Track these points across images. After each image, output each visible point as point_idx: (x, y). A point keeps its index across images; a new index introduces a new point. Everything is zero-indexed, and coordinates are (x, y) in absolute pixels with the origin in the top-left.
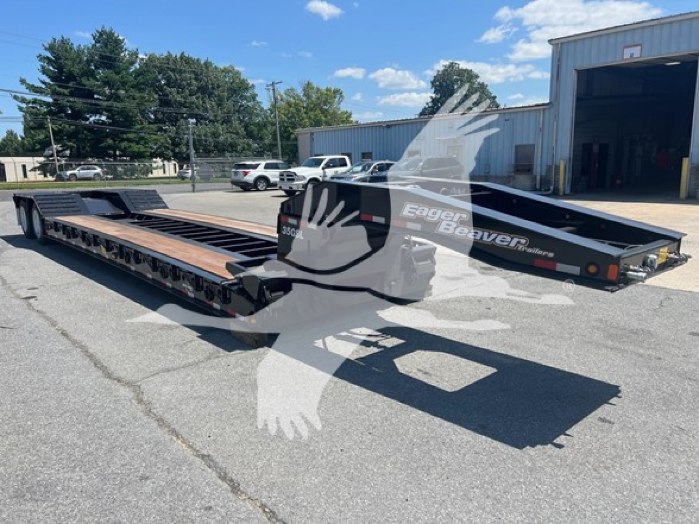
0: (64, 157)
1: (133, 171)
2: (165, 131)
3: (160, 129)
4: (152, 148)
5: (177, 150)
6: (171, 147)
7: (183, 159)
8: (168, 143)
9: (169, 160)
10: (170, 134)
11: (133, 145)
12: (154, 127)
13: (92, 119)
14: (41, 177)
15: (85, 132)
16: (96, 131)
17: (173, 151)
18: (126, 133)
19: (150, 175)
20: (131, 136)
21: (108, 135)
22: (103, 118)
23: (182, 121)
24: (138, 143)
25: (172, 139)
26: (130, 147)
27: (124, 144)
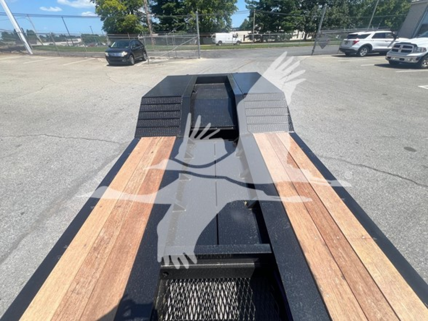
0: (258, 30)
1: (283, 37)
2: (305, 14)
3: (302, 13)
4: (295, 24)
5: (307, 25)
6: (304, 23)
7: (308, 30)
8: (304, 21)
9: (301, 31)
10: (307, 16)
11: (287, 23)
12: (300, 11)
13: (273, 10)
14: (249, 41)
15: (269, 17)
16: (273, 17)
17: (305, 25)
18: (285, 16)
19: (291, 39)
20: (288, 18)
21: (278, 18)
22: (278, 8)
23: (315, 6)
24: (290, 22)
25: (307, 18)
26: (286, 24)
27: (284, 23)
